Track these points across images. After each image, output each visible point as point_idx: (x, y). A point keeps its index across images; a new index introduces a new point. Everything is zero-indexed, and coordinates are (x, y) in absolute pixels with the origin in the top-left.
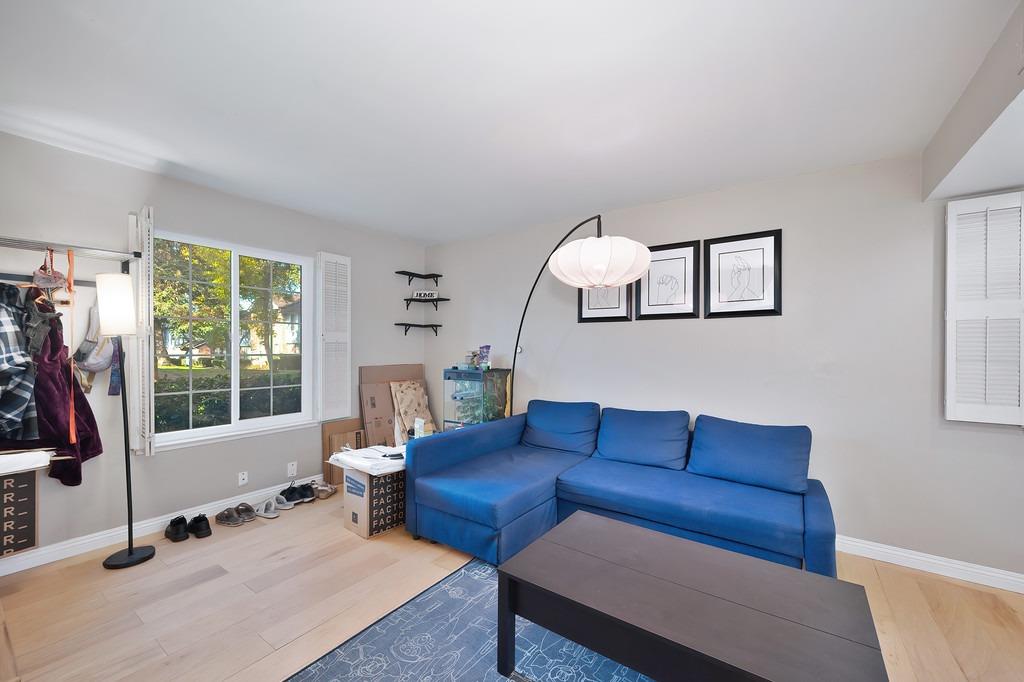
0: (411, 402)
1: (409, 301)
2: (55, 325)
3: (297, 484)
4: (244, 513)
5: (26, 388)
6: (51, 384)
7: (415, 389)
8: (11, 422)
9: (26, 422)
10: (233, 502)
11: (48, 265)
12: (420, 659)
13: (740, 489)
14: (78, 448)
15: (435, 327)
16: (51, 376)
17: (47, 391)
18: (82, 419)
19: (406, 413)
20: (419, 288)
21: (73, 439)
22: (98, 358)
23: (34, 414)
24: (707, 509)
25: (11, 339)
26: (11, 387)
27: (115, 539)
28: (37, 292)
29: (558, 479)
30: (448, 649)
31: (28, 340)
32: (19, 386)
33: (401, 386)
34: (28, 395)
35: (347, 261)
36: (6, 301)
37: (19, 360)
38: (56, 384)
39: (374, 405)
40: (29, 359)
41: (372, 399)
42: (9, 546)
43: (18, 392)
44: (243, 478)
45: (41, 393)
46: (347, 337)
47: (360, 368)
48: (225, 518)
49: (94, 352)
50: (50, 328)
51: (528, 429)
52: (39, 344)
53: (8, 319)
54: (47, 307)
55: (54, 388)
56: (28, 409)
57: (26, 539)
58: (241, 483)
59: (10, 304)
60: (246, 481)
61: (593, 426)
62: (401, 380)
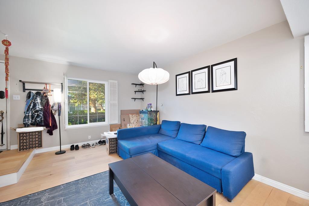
0: (135, 120)
1: (135, 92)
2: (48, 100)
3: (102, 140)
4: (88, 146)
5: (41, 114)
6: (46, 113)
7: (137, 116)
8: (38, 121)
9: (41, 121)
10: (86, 143)
11: (46, 87)
12: (95, 186)
13: (213, 153)
14: (52, 127)
15: (142, 99)
16: (47, 111)
17: (46, 114)
18: (53, 121)
19: (133, 123)
20: (138, 88)
21: (51, 125)
22: (56, 107)
23: (43, 119)
24: (193, 157)
25: (39, 103)
26: (39, 113)
27: (57, 149)
28: (45, 93)
29: (158, 144)
30: (102, 185)
31: (42, 103)
32: (40, 113)
33: (132, 115)
34: (41, 115)
35: (116, 82)
36: (39, 95)
37: (40, 108)
38: (48, 113)
39: (124, 121)
40: (42, 107)
41: (124, 119)
42: (37, 146)
43: (40, 114)
44: (90, 137)
45: (44, 115)
46: (117, 102)
47: (121, 110)
48: (84, 147)
49: (55, 106)
50: (46, 101)
51: (161, 129)
52: (44, 104)
53: (39, 99)
54: (46, 96)
55: (47, 114)
56: (41, 118)
57: (40, 146)
58: (89, 138)
59: (40, 96)
60: (90, 138)
61: (177, 129)
62: (132, 114)
